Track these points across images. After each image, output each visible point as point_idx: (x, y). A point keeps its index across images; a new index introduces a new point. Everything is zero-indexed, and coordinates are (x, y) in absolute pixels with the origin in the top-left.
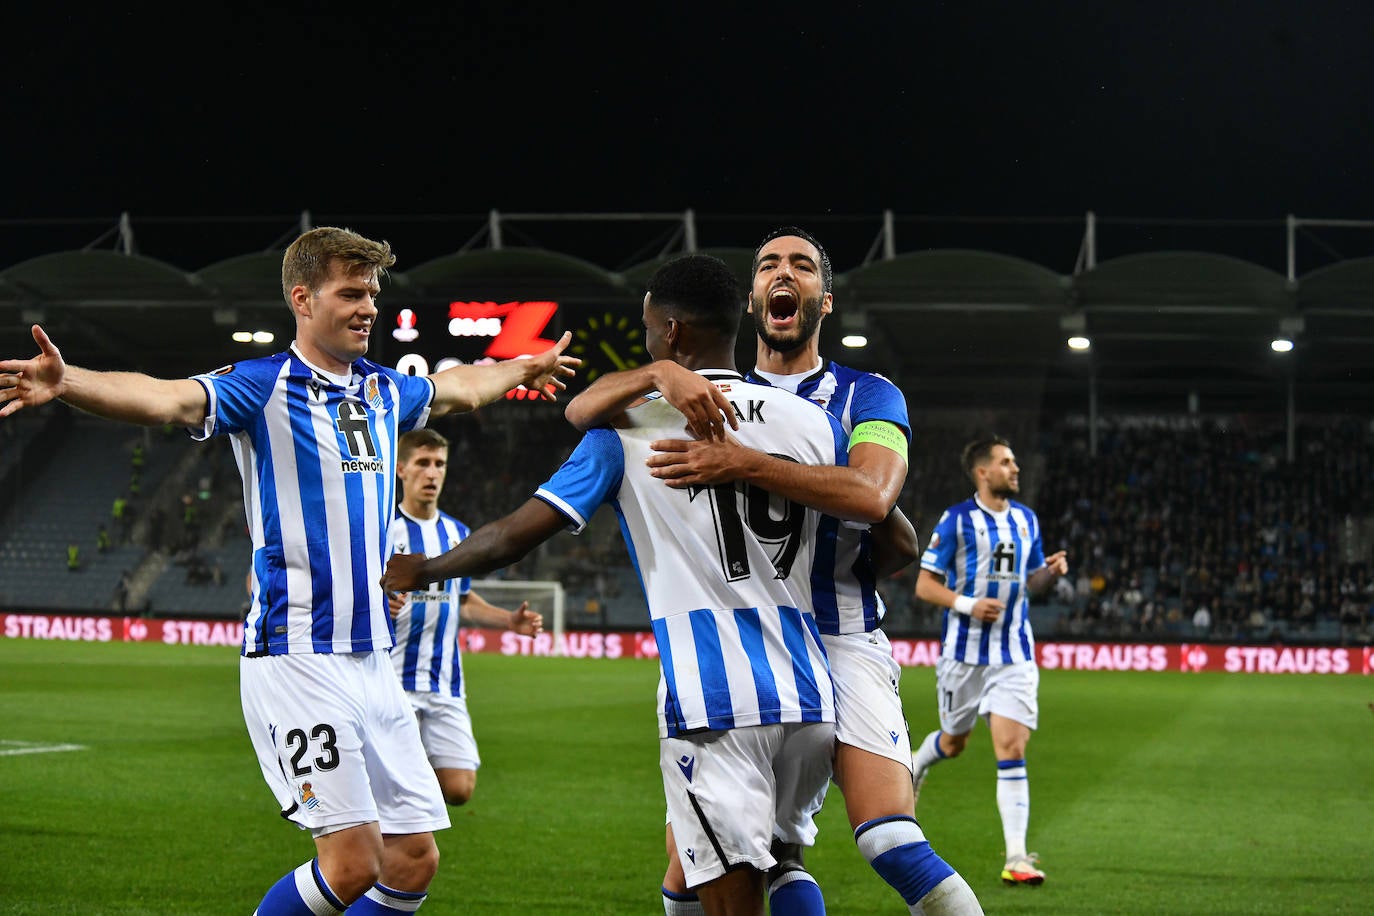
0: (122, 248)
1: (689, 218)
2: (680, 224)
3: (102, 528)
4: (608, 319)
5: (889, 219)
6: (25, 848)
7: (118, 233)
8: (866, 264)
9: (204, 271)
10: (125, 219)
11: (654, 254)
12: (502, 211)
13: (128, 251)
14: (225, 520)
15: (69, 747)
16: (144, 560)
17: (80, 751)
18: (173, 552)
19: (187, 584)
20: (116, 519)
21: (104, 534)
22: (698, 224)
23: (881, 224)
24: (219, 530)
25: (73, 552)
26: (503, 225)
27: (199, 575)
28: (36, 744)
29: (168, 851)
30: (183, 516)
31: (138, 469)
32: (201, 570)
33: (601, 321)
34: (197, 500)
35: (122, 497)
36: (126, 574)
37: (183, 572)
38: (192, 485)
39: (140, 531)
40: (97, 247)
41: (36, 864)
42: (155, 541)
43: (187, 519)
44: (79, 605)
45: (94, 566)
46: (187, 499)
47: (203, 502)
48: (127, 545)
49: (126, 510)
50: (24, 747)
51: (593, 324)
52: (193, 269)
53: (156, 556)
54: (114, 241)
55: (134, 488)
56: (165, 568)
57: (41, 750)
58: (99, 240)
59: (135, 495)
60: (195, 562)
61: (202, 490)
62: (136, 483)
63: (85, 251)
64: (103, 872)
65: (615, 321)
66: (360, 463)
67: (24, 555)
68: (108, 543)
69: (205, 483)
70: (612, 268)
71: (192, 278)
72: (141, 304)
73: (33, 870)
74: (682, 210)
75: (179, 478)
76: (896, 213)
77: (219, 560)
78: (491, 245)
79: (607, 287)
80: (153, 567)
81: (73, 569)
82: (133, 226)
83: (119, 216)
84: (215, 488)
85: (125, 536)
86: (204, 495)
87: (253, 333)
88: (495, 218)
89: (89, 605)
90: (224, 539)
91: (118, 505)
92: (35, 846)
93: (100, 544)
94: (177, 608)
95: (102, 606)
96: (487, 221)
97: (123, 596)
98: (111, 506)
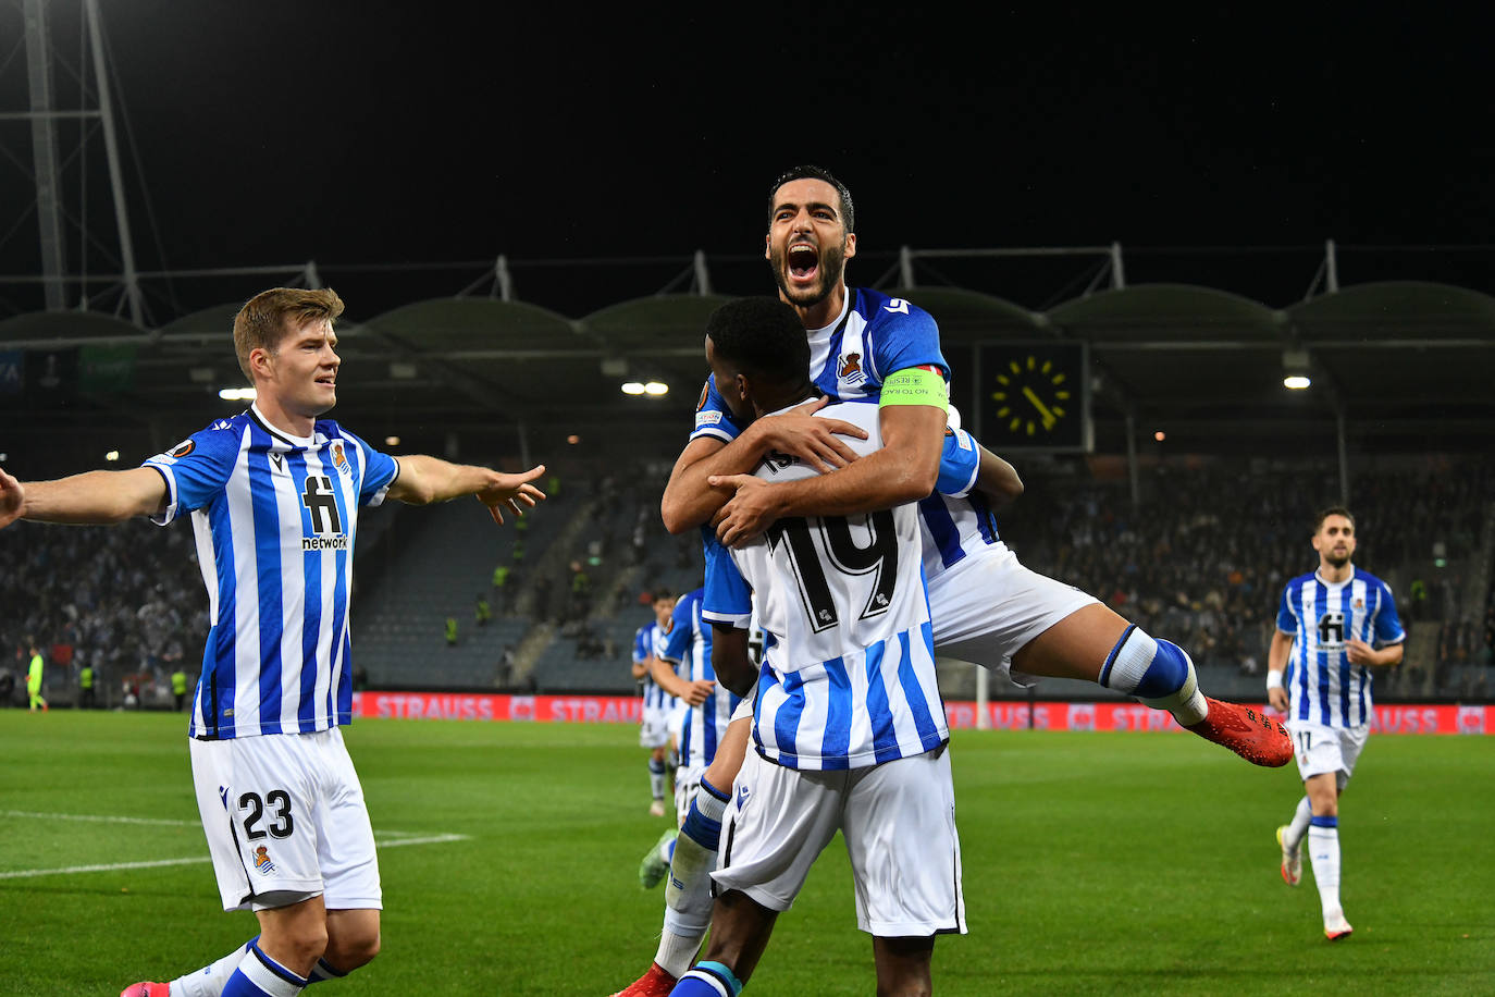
0: (499, 294)
1: (1116, 251)
2: (1107, 258)
3: (481, 598)
4: (1031, 363)
5: (1331, 248)
6: (404, 948)
7: (494, 279)
8: (1308, 299)
9: (592, 317)
10: (501, 262)
11: (1079, 292)
12: (913, 247)
13: (506, 296)
14: (617, 588)
15: (450, 837)
16: (528, 632)
17: (461, 842)
18: (561, 623)
19: (576, 658)
20: (497, 587)
21: (484, 606)
22: (1125, 257)
23: (1324, 254)
24: (611, 599)
25: (453, 624)
26: (915, 262)
27: (589, 648)
28: (413, 834)
29: (562, 948)
30: (570, 583)
31: (522, 534)
32: (592, 642)
33: (1023, 365)
34: (587, 568)
35: (504, 564)
36: (508, 648)
37: (571, 645)
38: (581, 550)
39: (524, 601)
40: (474, 293)
41: (417, 965)
42: (541, 612)
43: (576, 587)
44: (458, 682)
45: (473, 640)
46: (576, 566)
47: (593, 567)
48: (509, 616)
49: (509, 579)
50: (401, 838)
51: (1015, 368)
52: (576, 316)
53: (545, 628)
54: (490, 286)
55: (517, 555)
56: (552, 641)
57: (420, 841)
58: (475, 285)
59: (518, 562)
60: (586, 634)
61: (593, 556)
62: (519, 549)
63: (459, 298)
64: (491, 972)
65: (1039, 365)
66: (321, 540)
67: (397, 628)
68: (488, 615)
69: (595, 548)
70: (1034, 307)
71: (577, 326)
72: (522, 355)
73: (414, 971)
74: (1109, 244)
75: (567, 543)
76: (1338, 243)
77: (612, 631)
78: (903, 284)
79: (1030, 328)
80: (539, 640)
81: (452, 644)
82: (511, 269)
83: (495, 259)
84: (606, 553)
85: (509, 606)
86: (594, 561)
87: (645, 384)
88: (906, 254)
89: (470, 682)
90: (618, 609)
91: (500, 573)
92: (416, 945)
93: (478, 616)
94: (565, 684)
95: (483, 683)
96: (897, 259)
97: (507, 671)
98: (491, 574)
